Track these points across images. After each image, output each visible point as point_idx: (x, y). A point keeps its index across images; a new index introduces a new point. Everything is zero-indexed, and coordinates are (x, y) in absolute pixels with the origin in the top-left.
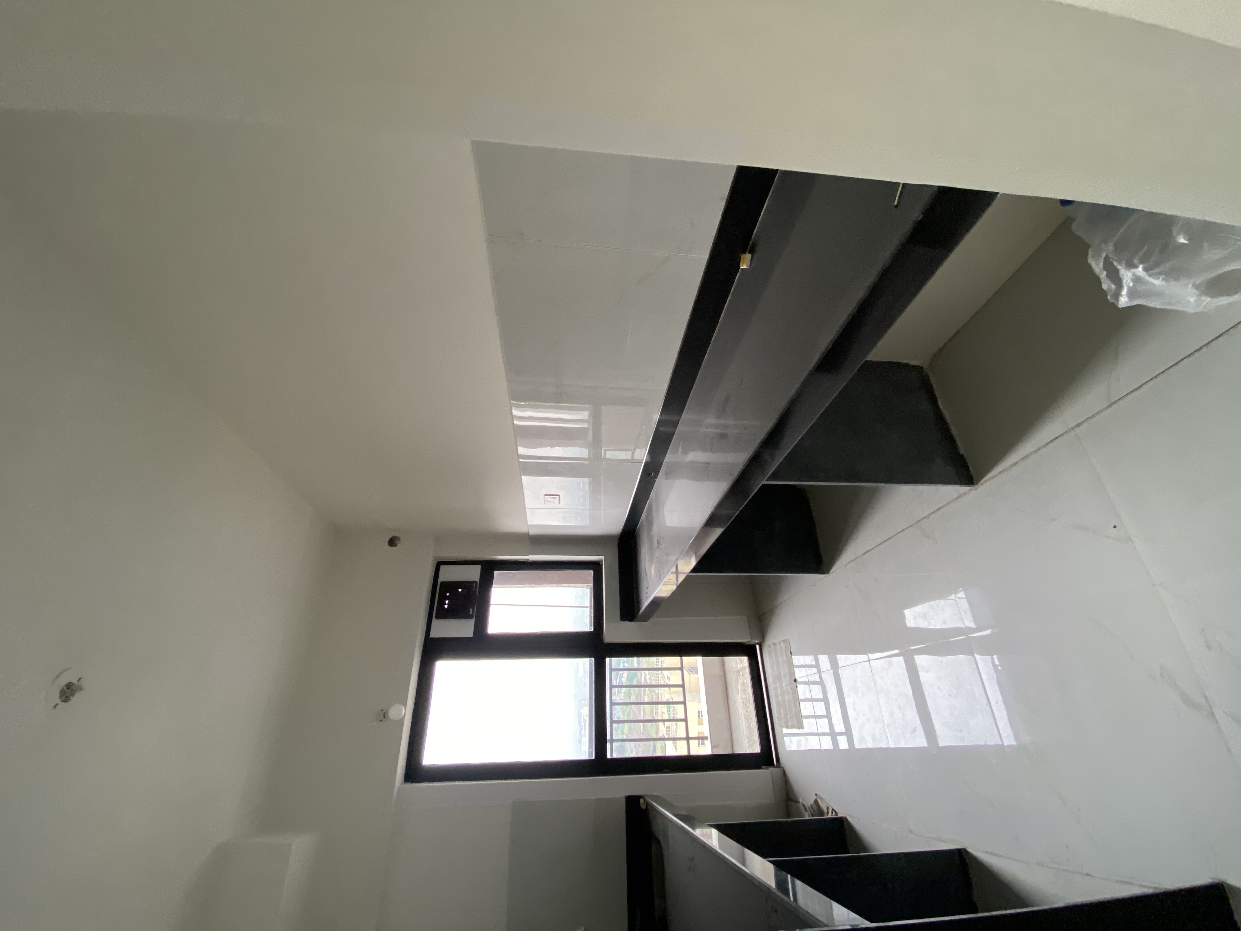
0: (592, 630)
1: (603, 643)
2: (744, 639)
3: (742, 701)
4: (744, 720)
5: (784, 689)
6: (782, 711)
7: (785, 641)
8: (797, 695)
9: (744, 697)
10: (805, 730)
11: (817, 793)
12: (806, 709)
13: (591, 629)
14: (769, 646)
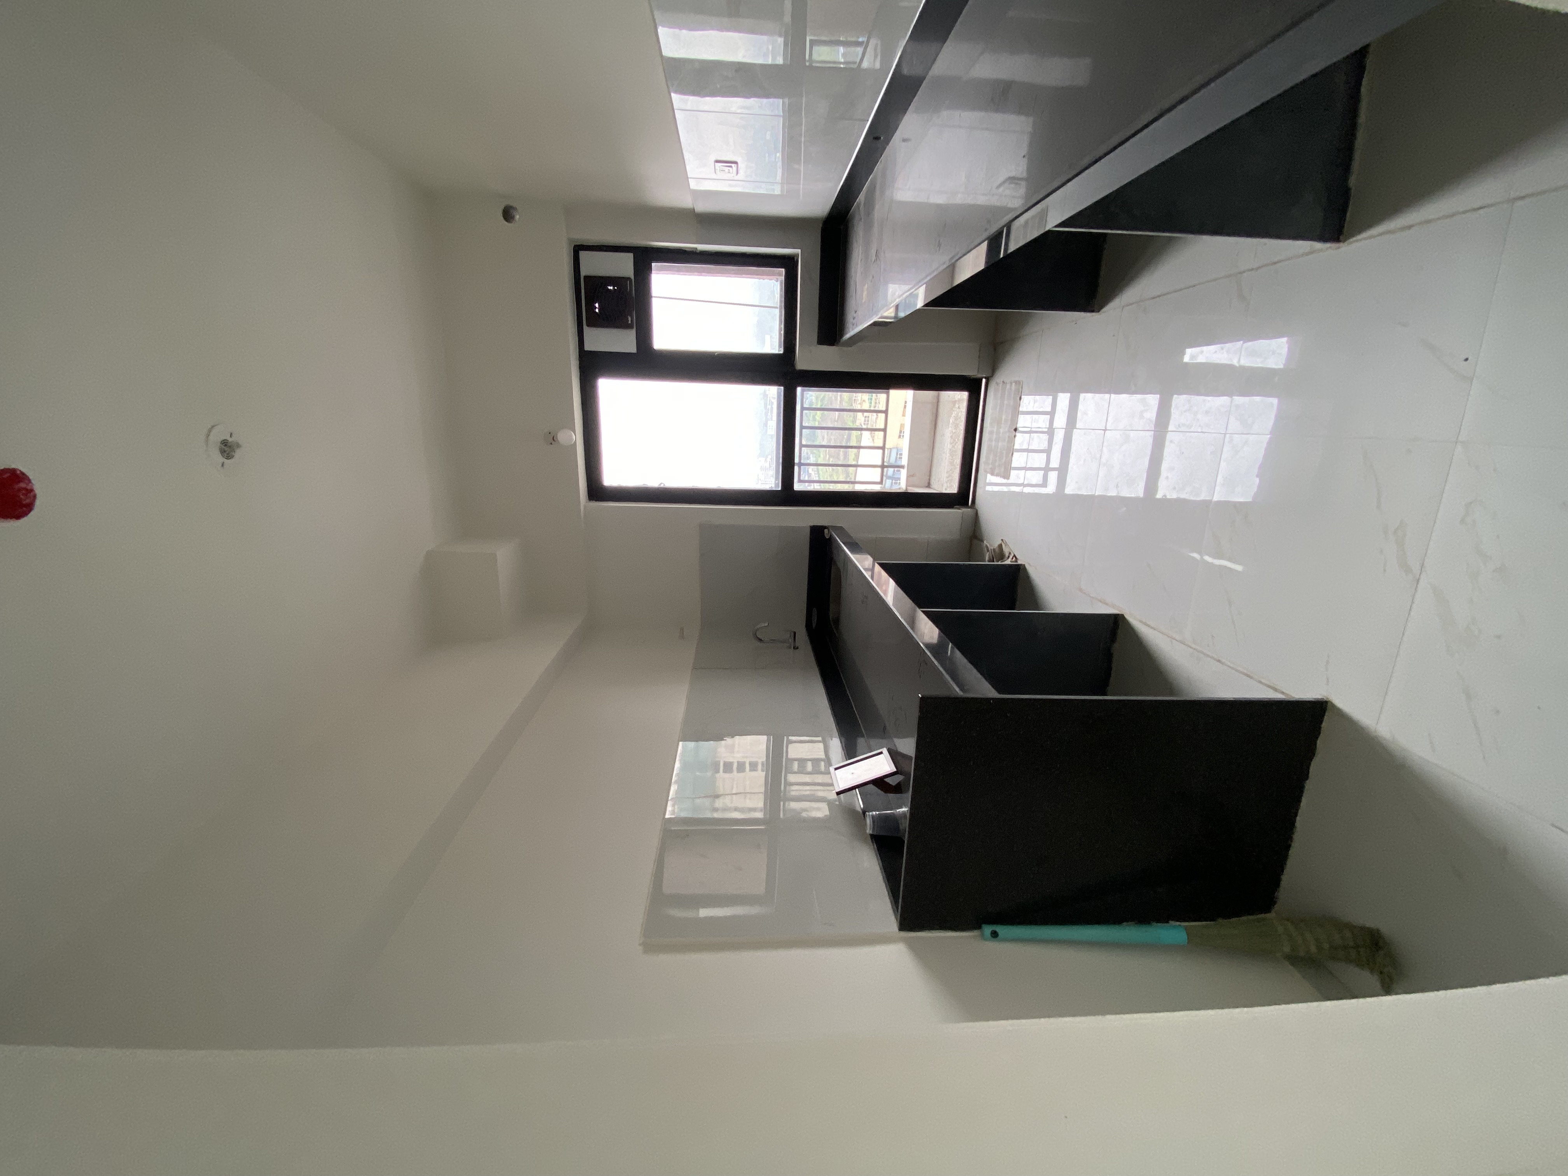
0: (782, 352)
1: (795, 369)
2: (971, 372)
3: (951, 435)
4: (948, 455)
5: (1001, 435)
6: (991, 457)
7: (1018, 383)
8: (1012, 444)
9: (954, 431)
10: (1011, 480)
11: (1004, 539)
12: (1018, 460)
13: (781, 350)
14: (997, 384)
